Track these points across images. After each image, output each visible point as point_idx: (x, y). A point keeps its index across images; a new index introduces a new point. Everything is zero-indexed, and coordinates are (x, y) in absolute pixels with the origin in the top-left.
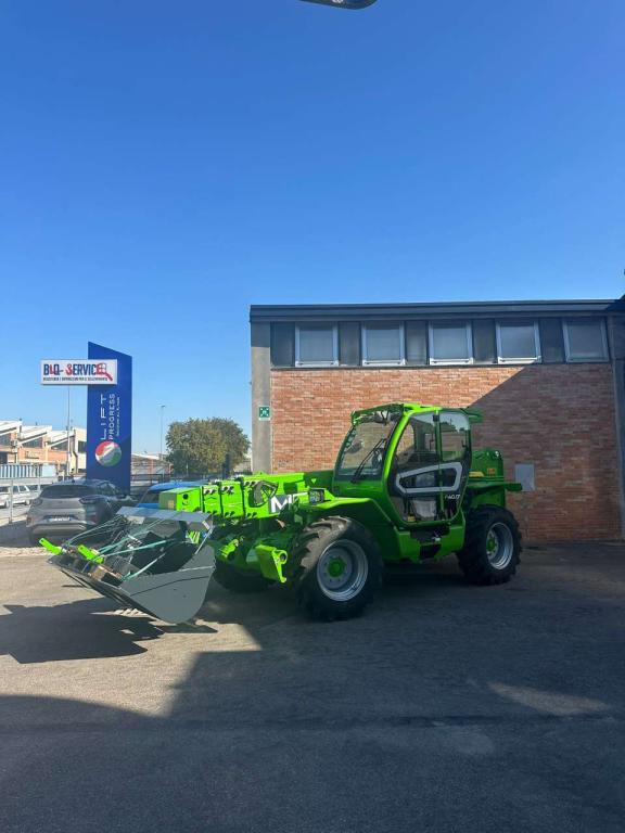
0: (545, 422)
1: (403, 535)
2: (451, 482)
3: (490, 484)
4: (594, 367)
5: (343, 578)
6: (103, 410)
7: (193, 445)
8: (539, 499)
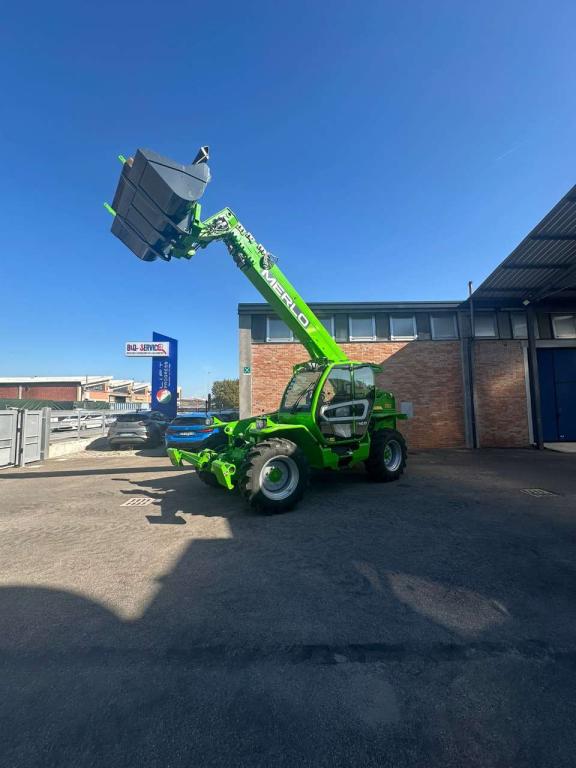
0: (420, 376)
1: (326, 451)
2: (361, 414)
3: (386, 415)
4: (449, 343)
5: (280, 483)
6: (161, 371)
7: (226, 394)
8: (415, 423)
